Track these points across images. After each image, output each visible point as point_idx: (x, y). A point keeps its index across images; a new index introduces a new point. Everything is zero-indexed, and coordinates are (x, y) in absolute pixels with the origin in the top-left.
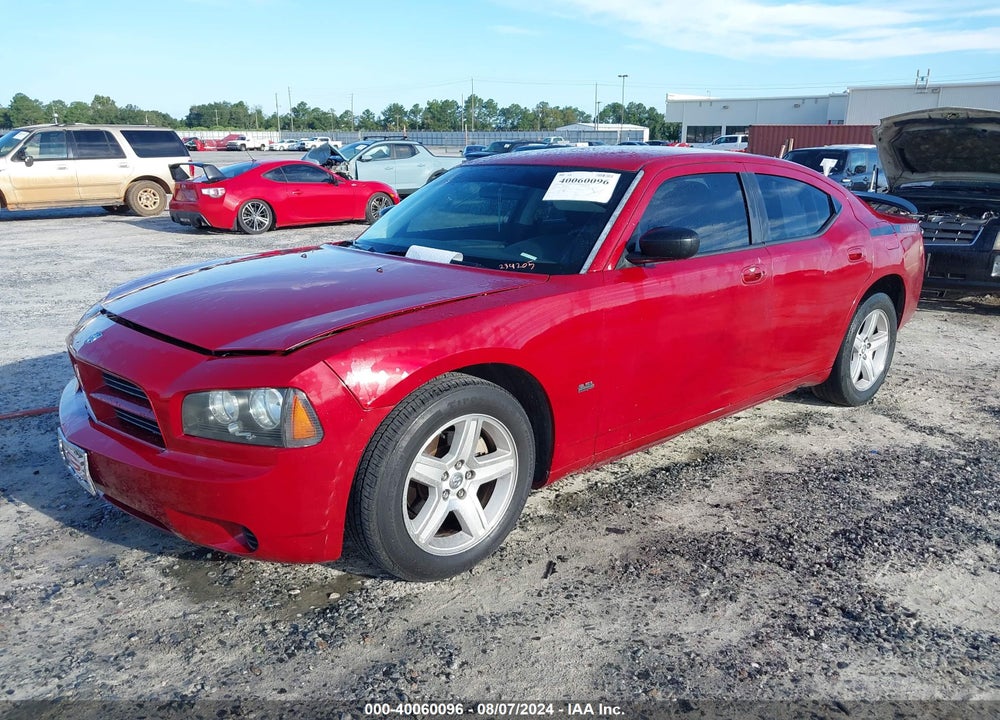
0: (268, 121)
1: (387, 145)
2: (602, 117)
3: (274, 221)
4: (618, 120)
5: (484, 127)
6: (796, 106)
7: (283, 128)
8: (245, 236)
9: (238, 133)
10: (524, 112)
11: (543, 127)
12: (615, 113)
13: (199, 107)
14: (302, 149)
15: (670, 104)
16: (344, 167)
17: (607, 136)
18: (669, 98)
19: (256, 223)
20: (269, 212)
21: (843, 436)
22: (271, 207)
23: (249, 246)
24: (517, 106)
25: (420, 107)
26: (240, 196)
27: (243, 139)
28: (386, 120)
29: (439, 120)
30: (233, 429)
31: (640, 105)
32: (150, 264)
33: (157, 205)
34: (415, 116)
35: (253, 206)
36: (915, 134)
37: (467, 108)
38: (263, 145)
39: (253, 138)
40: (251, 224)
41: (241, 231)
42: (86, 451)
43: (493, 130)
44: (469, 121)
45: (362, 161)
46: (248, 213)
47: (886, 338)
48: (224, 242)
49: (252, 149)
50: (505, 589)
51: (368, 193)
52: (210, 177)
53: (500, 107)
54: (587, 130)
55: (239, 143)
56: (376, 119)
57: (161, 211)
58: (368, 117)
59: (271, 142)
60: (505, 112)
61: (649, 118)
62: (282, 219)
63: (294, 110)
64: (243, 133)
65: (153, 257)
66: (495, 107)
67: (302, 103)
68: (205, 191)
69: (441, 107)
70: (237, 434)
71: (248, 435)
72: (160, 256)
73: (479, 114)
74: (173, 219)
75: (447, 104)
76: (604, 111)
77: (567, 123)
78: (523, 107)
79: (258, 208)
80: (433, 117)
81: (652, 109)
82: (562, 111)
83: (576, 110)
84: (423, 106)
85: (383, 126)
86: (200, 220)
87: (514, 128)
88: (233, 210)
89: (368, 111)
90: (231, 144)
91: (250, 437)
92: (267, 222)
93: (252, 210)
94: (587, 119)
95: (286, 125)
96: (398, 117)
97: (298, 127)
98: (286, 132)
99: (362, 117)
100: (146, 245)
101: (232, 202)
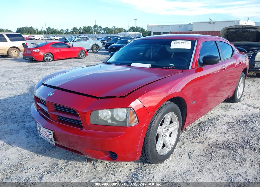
0: (39, 32)
1: (80, 37)
2: (130, 30)
3: (54, 58)
4: (134, 31)
5: (99, 33)
6: (180, 27)
7: (44, 34)
8: (46, 63)
9: (32, 35)
10: (109, 29)
11: (115, 33)
12: (133, 29)
13: (20, 28)
14: (51, 39)
15: (148, 26)
16: (69, 43)
17: (132, 35)
18: (148, 25)
19: (49, 59)
20: (52, 56)
21: (239, 111)
22: (53, 55)
23: (48, 65)
24: (107, 28)
25: (81, 28)
26: (44, 52)
27: (34, 37)
28: (72, 31)
29: (87, 31)
30: (109, 121)
31: (139, 27)
32: (22, 71)
33: (17, 55)
34: (80, 30)
35: (48, 54)
36: (232, 32)
37: (94, 28)
38: (40, 38)
39: (37, 37)
40: (47, 59)
41: (45, 61)
42: (52, 131)
43: (101, 34)
44: (95, 31)
45: (74, 42)
46: (46, 56)
47: (243, 85)
48: (41, 65)
49: (36, 40)
50: (181, 164)
51: (79, 50)
52: (35, 46)
53: (103, 28)
54: (127, 33)
55: (33, 38)
56: (70, 31)
57: (18, 56)
58: (67, 31)
59: (42, 38)
60: (104, 29)
61: (142, 31)
62: (56, 57)
63: (47, 29)
64: (33, 35)
65: (21, 69)
66: (101, 28)
67: (49, 27)
68: (34, 50)
69: (87, 28)
70: (111, 123)
71: (114, 123)
72: (23, 69)
73: (97, 30)
74: (24, 58)
75: (89, 27)
76: (130, 29)
77: (120, 32)
78: (109, 28)
79: (49, 55)
80: (85, 31)
81: (142, 28)
82: (119, 29)
83: (122, 28)
84: (82, 28)
85: (72, 33)
86: (32, 59)
87: (107, 33)
88: (42, 55)
89: (67, 29)
90: (30, 38)
91: (115, 123)
92: (52, 58)
93: (47, 55)
94: (125, 31)
95: (45, 33)
96: (76, 30)
97: (48, 34)
98: (45, 35)
99: (66, 31)
100: (18, 66)
101: (41, 54)
